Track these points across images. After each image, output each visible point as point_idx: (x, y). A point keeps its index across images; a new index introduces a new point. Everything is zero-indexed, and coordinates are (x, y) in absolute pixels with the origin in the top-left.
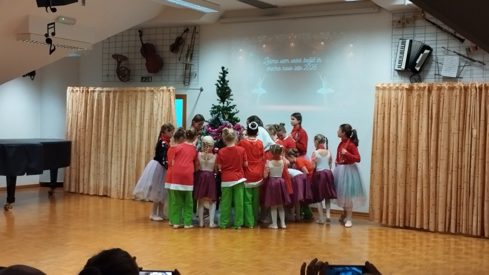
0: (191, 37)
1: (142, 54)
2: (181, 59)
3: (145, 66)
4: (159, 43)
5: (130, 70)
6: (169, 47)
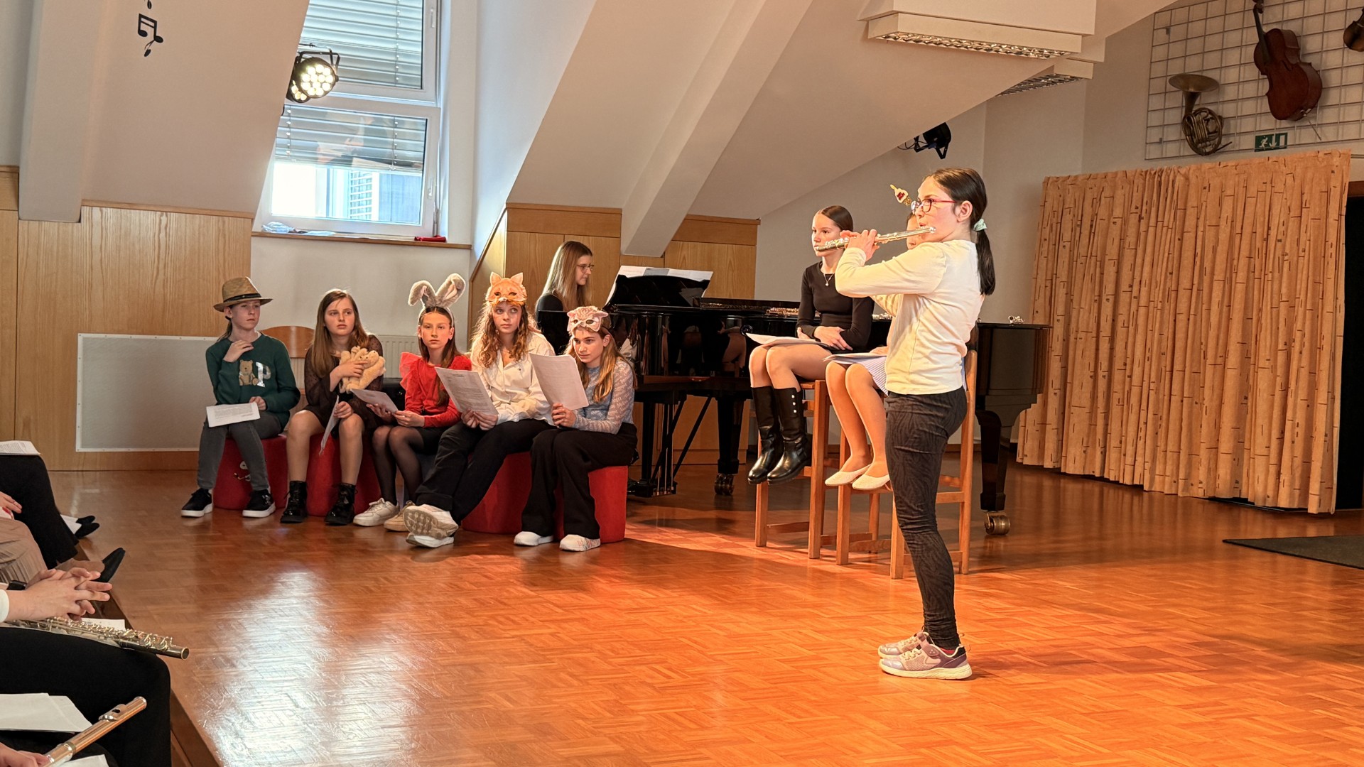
1: (1258, 65)
3: (1266, 100)
4: (1314, 25)
5: (1220, 117)
6: (1342, 33)
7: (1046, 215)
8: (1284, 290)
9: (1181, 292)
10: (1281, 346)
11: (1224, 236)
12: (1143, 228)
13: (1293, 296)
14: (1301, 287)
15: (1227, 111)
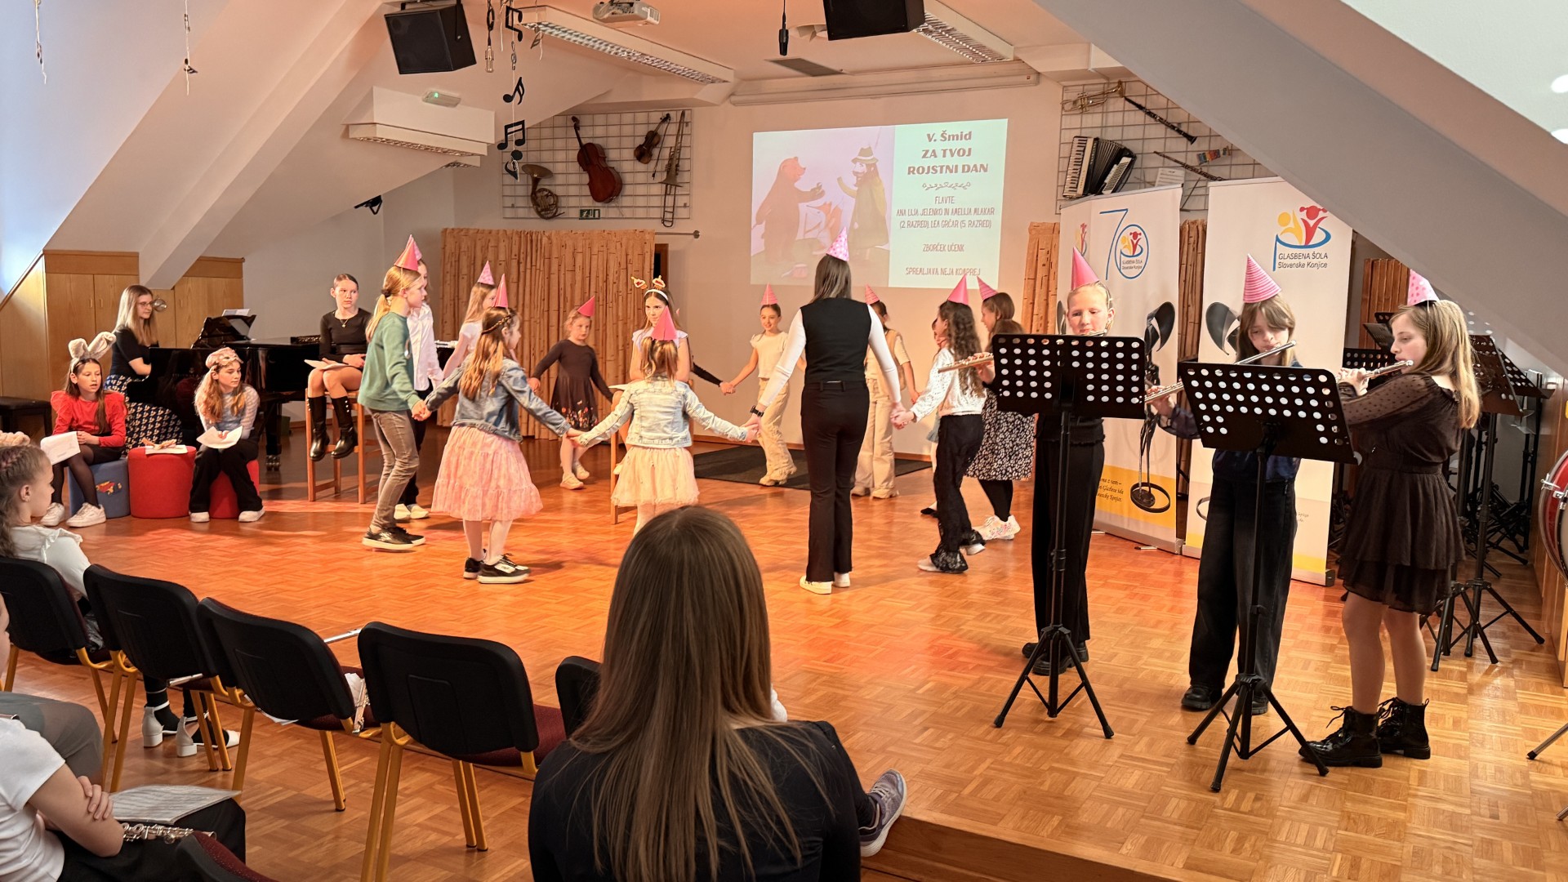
0: (676, 133)
1: (581, 165)
2: (657, 174)
3: (587, 188)
4: (613, 143)
5: (557, 196)
6: (632, 151)
7: (447, 255)
8: (620, 314)
9: (551, 312)
10: (620, 348)
11: (579, 278)
12: (522, 269)
13: (626, 318)
14: (630, 311)
15: (559, 191)
